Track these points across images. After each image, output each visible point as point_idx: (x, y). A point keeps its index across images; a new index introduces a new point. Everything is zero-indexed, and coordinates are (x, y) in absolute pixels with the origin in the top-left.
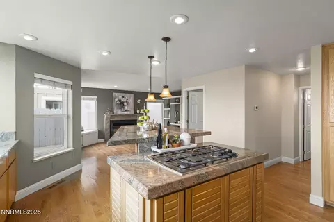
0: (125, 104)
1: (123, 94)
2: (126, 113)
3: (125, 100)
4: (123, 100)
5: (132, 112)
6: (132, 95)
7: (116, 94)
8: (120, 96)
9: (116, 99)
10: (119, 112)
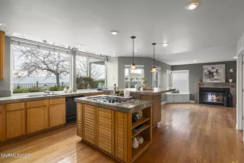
0: (215, 74)
1: (213, 66)
2: (215, 81)
3: (215, 70)
4: (212, 71)
5: (224, 81)
6: (224, 66)
7: (206, 66)
8: (210, 68)
9: (205, 71)
10: (208, 81)
